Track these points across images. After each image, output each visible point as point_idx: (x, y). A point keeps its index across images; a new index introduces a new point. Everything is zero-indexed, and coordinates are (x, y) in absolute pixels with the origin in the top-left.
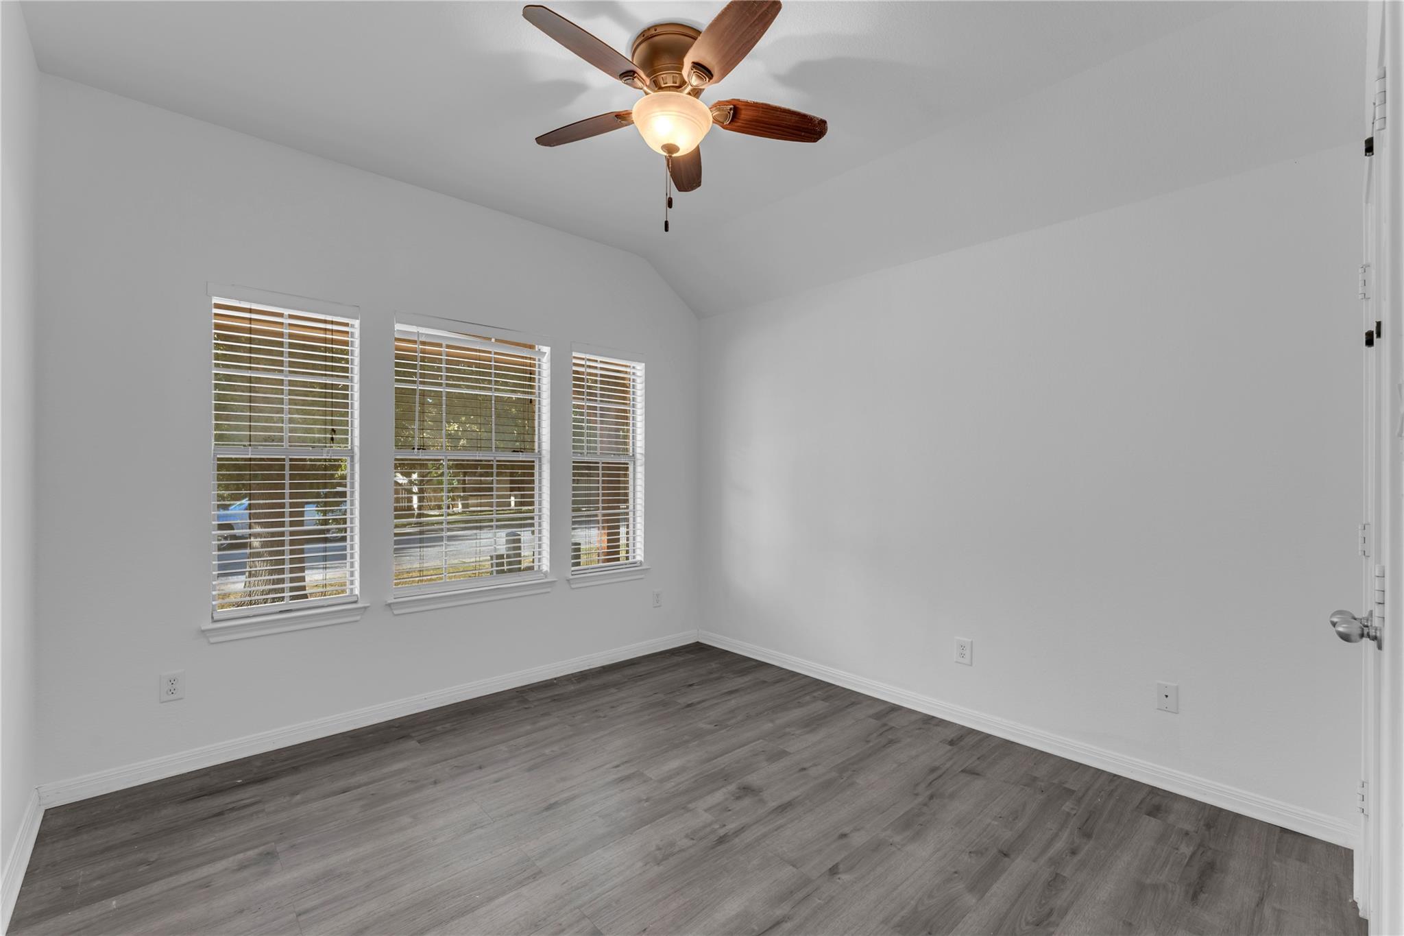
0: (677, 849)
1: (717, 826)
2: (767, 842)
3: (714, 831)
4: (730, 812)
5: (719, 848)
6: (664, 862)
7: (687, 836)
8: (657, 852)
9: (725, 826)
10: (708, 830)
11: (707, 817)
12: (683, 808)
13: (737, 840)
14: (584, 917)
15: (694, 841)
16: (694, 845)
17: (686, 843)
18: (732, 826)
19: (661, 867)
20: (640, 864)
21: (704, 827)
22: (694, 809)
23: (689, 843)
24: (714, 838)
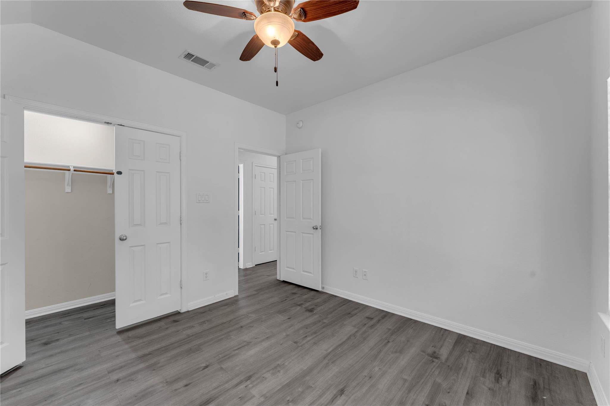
0: (271, 372)
1: (250, 386)
2: (228, 378)
3: (251, 383)
4: (240, 396)
5: (251, 374)
6: (277, 365)
7: (266, 379)
8: (279, 370)
9: (246, 387)
10: (255, 383)
11: (254, 392)
12: (267, 397)
13: (242, 378)
14: (301, 346)
15: (262, 376)
16: (263, 374)
17: (266, 375)
18: (242, 387)
19: (277, 363)
20: (286, 364)
21: (256, 385)
22: (261, 397)
23: (264, 375)
24: (253, 379)
